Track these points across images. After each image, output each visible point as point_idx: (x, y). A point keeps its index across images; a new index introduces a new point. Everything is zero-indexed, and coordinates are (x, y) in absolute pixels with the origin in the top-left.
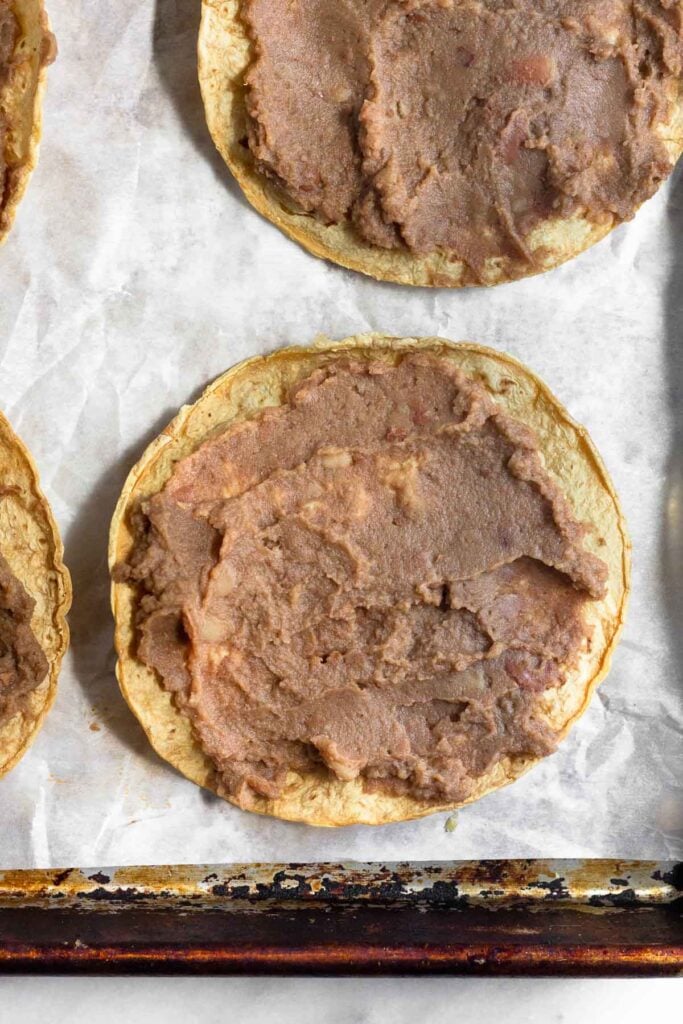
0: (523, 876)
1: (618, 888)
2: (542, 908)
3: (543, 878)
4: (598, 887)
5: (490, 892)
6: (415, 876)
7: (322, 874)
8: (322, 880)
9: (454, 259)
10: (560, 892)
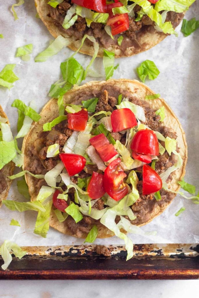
0: (149, 249)
1: (179, 252)
2: (155, 258)
3: (155, 249)
4: (172, 252)
5: (138, 254)
6: (114, 249)
7: (85, 248)
8: (85, 250)
9: (117, 48)
10: (160, 254)
